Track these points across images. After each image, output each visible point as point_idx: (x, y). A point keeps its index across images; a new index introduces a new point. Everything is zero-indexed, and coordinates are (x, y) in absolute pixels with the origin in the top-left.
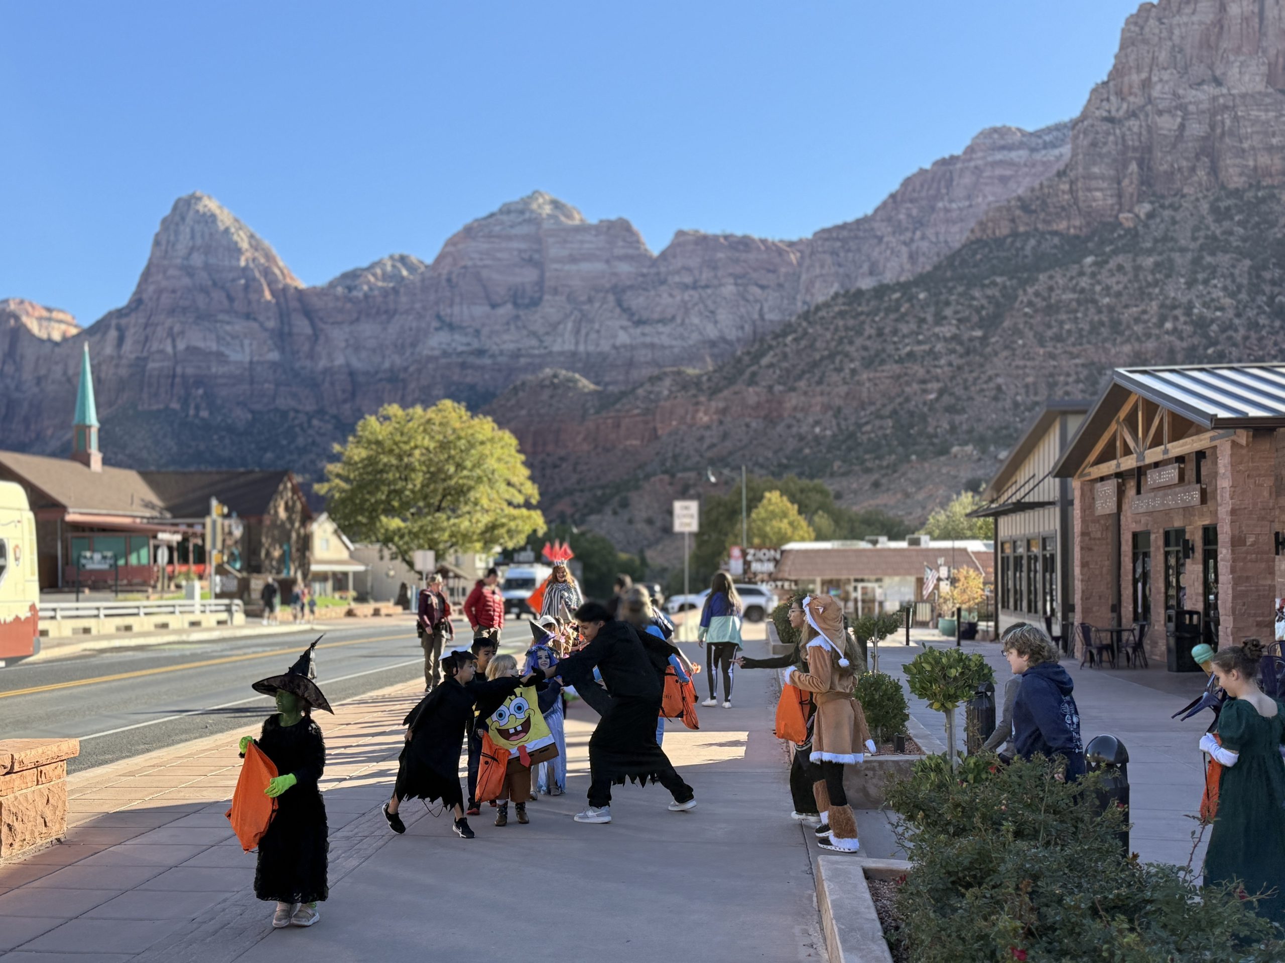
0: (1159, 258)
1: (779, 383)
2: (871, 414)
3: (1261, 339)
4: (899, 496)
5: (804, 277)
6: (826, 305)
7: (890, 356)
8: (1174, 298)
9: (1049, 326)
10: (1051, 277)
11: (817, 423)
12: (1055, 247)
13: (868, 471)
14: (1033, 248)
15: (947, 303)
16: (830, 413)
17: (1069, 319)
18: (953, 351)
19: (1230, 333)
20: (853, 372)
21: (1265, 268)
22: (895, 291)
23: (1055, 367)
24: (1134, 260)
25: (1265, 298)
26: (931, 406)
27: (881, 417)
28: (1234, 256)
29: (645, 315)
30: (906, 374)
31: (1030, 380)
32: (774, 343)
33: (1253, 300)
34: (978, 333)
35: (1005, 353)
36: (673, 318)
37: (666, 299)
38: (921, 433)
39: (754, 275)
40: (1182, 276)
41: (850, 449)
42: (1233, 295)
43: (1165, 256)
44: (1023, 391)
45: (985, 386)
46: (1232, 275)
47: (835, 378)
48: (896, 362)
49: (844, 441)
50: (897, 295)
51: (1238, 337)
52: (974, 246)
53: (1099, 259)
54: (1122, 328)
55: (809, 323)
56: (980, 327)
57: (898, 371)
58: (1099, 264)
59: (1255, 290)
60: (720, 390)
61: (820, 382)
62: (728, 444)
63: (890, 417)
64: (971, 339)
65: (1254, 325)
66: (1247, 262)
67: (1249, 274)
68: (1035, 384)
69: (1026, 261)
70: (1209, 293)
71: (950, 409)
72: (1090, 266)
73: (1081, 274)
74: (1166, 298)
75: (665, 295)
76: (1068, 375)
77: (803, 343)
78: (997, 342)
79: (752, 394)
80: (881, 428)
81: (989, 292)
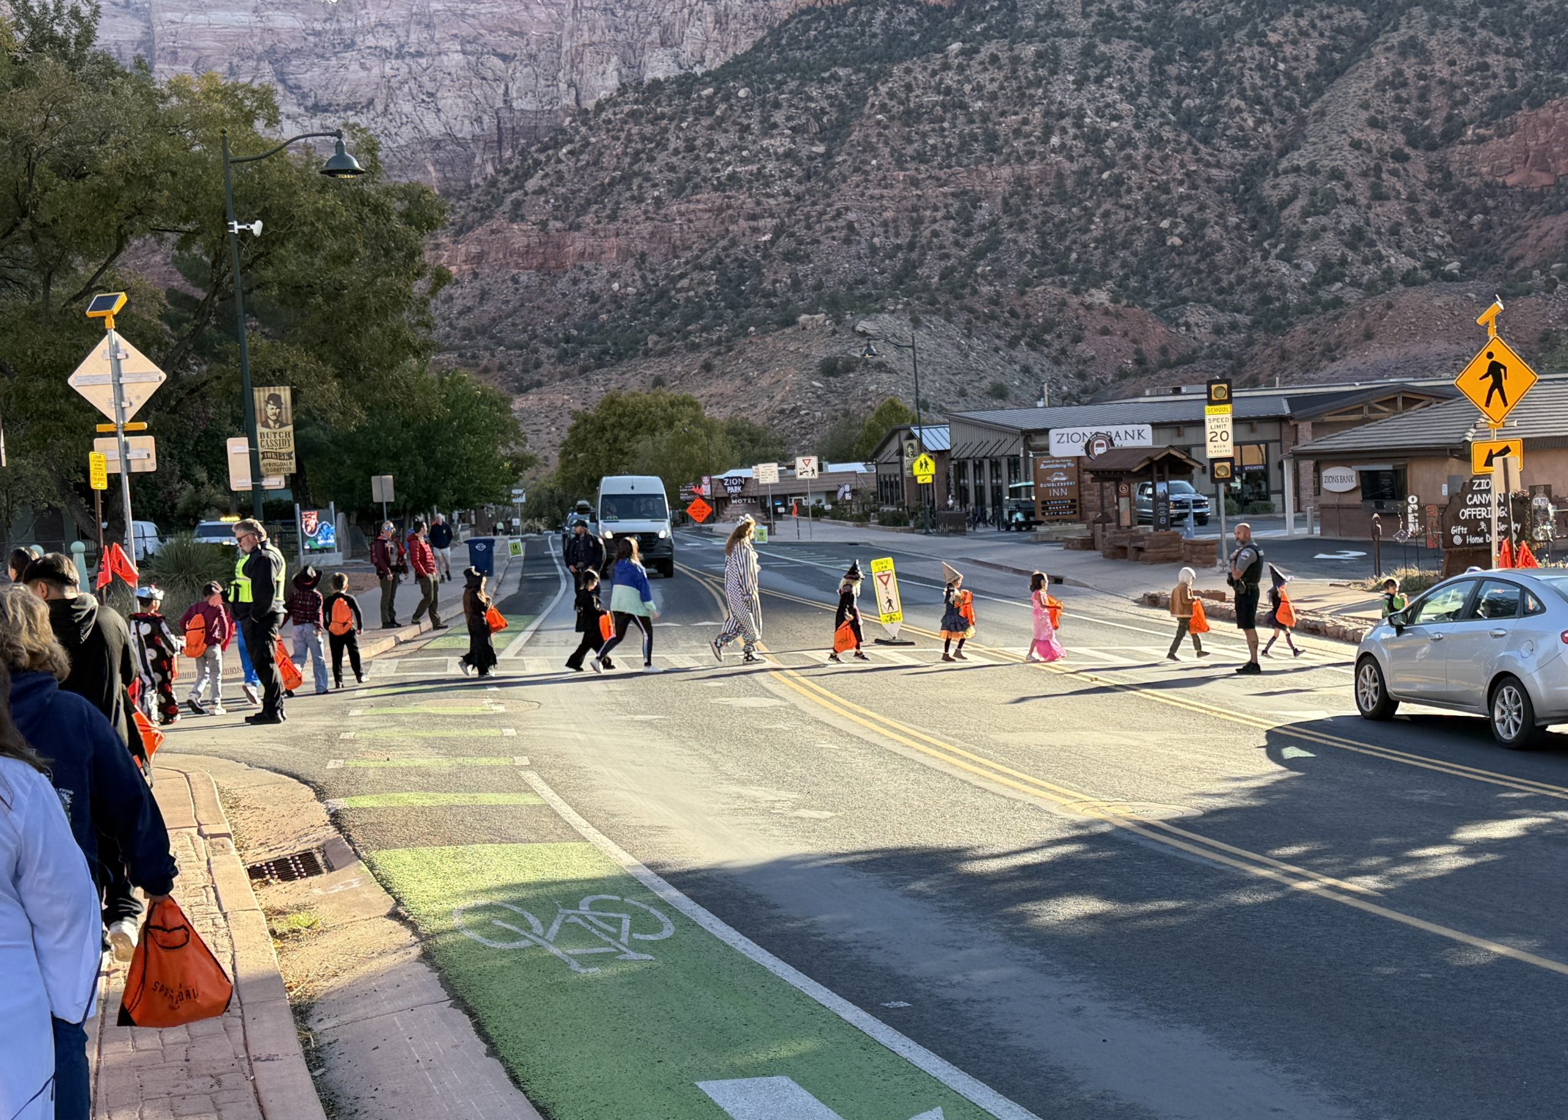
0: (1040, 46)
1: (556, 219)
2: (687, 263)
3: (1164, 159)
4: (738, 382)
5: (566, 45)
6: (611, 102)
7: (705, 180)
8: (1061, 103)
9: (910, 141)
10: (908, 71)
11: (614, 276)
12: (911, 22)
13: (694, 347)
14: (883, 23)
15: (777, 105)
16: (631, 262)
17: (933, 130)
18: (790, 175)
19: (1129, 151)
20: (658, 202)
21: (1170, 60)
22: (706, 85)
23: (919, 197)
24: (1011, 49)
25: (1169, 102)
26: (765, 250)
27: (701, 268)
28: (1133, 43)
29: (325, 97)
30: (729, 207)
31: (889, 215)
32: (542, 157)
33: (1156, 105)
34: (820, 149)
35: (856, 178)
36: (371, 102)
37: (355, 73)
38: (755, 290)
39: (491, 39)
40: (1071, 72)
41: (662, 315)
42: (1131, 98)
43: (1049, 42)
44: (881, 230)
45: (833, 224)
46: (1130, 69)
47: (633, 210)
48: (716, 189)
49: (653, 303)
50: (709, 91)
51: (1138, 155)
52: (805, 18)
53: (968, 46)
54: (999, 143)
55: (591, 128)
56: (822, 141)
57: (718, 202)
58: (968, 53)
59: (1158, 89)
60: (470, 228)
61: (613, 218)
62: (489, 307)
63: (712, 267)
64: (811, 158)
65: (1156, 141)
66: (1149, 52)
67: (1152, 69)
68: (895, 220)
69: (875, 41)
70: (1103, 96)
71: (789, 256)
72: (956, 56)
73: (946, 67)
74: (1052, 103)
75: (355, 66)
76: (936, 209)
77: (585, 157)
78: (845, 161)
79: (519, 235)
80: (702, 283)
81: (830, 90)
